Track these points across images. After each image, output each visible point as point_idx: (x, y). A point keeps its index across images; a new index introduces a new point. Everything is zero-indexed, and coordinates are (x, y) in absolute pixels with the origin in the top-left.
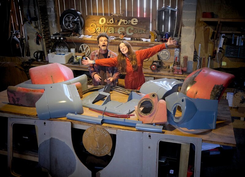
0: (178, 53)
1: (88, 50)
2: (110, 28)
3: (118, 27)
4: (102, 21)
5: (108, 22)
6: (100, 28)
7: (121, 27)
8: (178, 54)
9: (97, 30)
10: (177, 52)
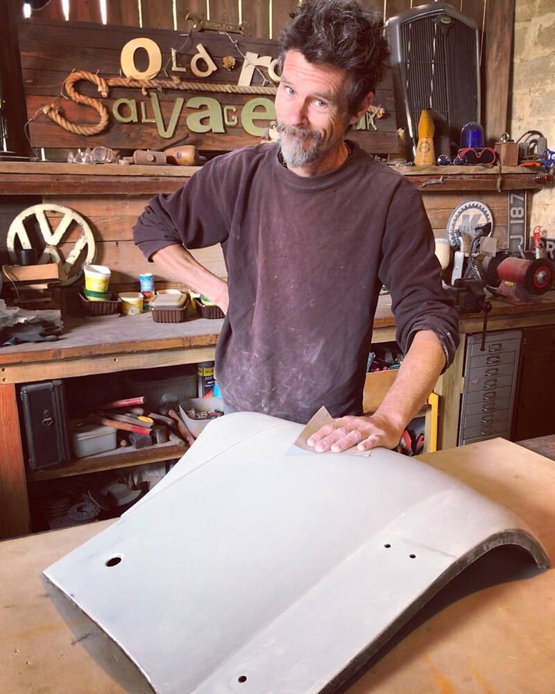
0: (520, 212)
1: (79, 245)
2: (195, 102)
3: (240, 98)
4: (141, 58)
5: (174, 68)
6: (132, 105)
7: (257, 95)
8: (523, 218)
9: (115, 112)
10: (517, 209)
